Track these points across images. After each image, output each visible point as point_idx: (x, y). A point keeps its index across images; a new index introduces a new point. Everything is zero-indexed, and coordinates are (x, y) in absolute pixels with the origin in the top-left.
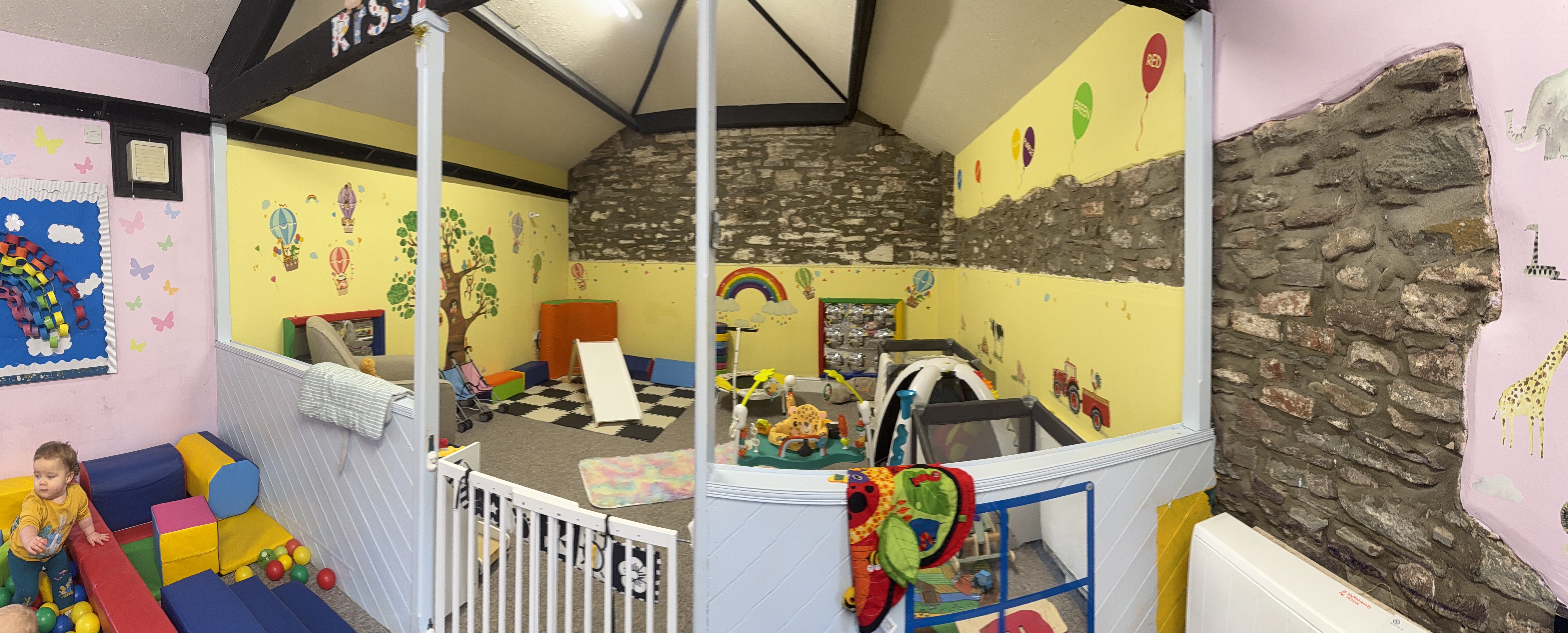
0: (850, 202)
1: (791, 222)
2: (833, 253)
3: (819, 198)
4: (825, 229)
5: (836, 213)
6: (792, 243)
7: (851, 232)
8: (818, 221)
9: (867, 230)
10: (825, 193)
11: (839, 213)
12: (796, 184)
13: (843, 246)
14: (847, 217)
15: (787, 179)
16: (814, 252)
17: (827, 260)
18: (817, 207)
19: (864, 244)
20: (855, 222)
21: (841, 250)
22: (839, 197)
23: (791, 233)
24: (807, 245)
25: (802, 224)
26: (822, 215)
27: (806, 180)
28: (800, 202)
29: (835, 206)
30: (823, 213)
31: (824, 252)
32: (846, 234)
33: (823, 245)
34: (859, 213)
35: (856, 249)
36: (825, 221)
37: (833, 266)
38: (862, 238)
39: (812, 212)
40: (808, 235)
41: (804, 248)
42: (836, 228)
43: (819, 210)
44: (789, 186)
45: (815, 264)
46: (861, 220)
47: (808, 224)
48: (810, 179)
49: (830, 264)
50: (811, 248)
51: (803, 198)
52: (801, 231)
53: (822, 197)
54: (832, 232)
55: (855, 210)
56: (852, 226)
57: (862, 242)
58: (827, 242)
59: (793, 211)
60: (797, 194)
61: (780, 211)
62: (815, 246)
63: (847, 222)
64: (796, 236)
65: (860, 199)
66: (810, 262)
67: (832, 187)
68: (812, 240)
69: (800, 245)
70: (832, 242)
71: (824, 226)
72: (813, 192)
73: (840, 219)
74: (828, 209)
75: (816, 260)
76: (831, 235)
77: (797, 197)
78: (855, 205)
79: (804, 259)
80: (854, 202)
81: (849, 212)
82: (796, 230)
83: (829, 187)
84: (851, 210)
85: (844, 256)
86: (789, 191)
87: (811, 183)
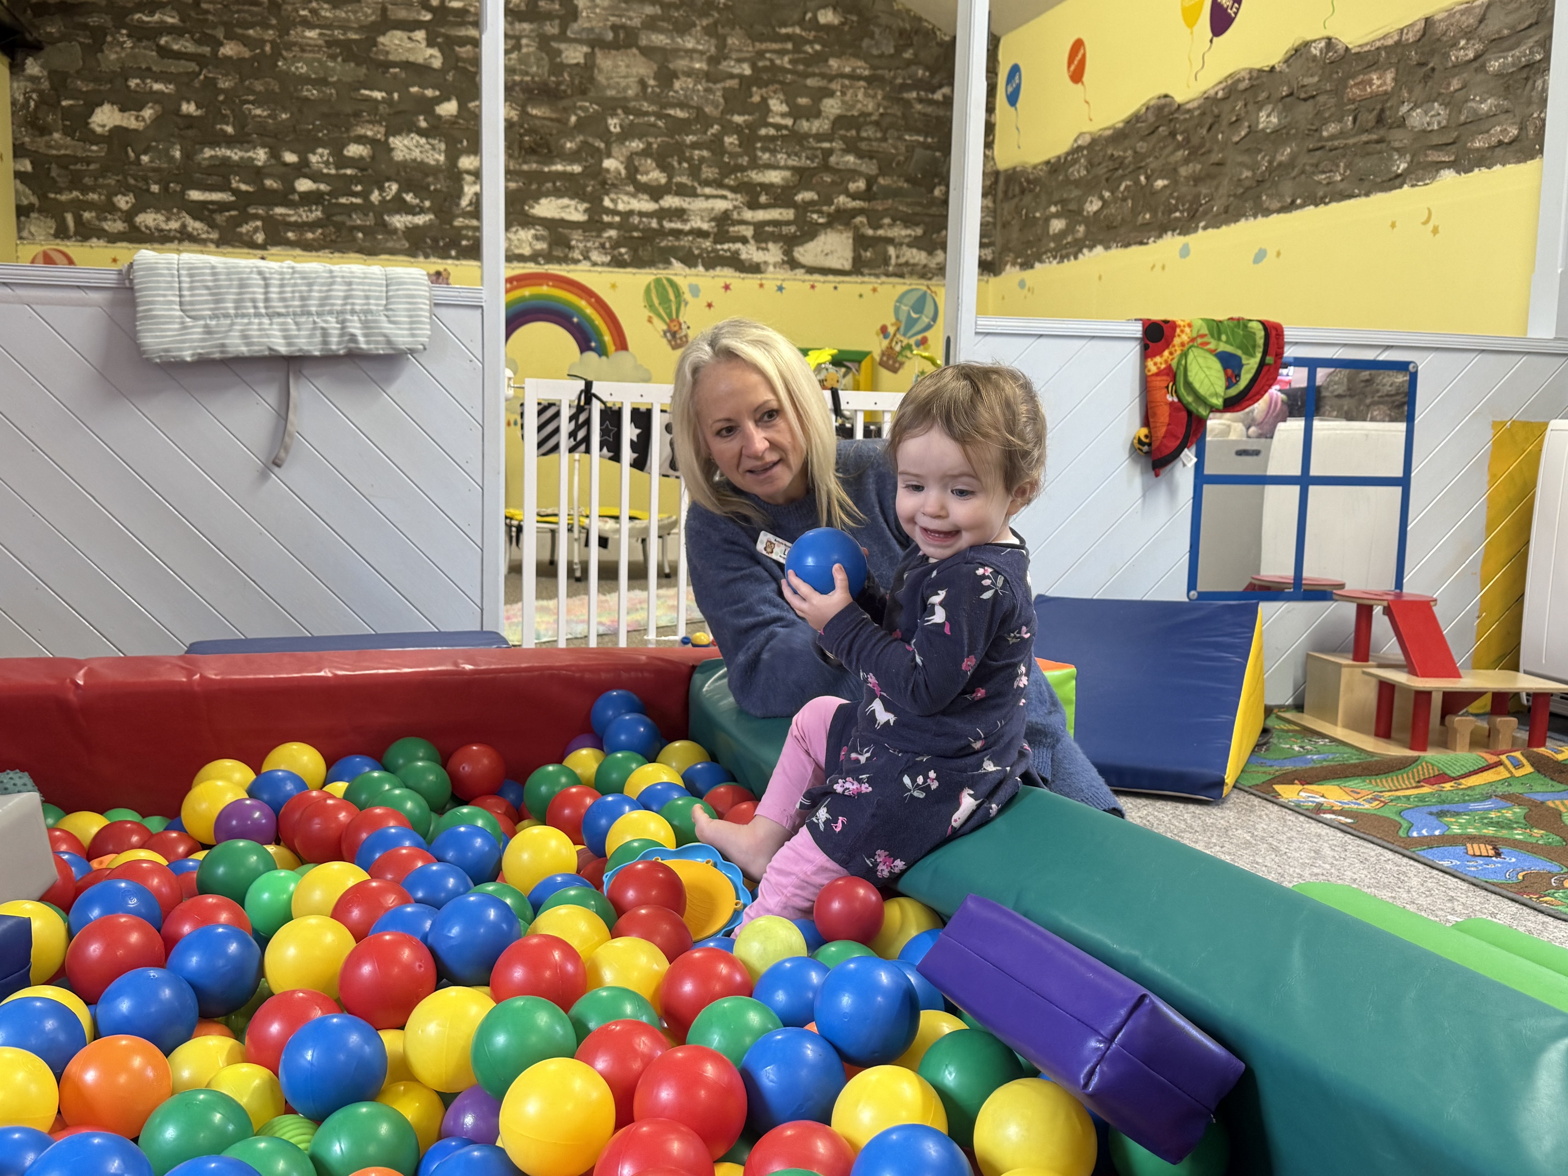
0: (763, 132)
1: (632, 170)
2: (726, 246)
3: (697, 119)
4: (708, 191)
5: (732, 155)
6: (636, 220)
7: (763, 199)
8: (694, 172)
9: (799, 198)
10: (708, 110)
11: (741, 155)
12: (642, 83)
13: (749, 232)
14: (755, 164)
15: (623, 70)
16: (685, 242)
17: (712, 262)
18: (690, 139)
19: (793, 229)
20: (774, 177)
21: (744, 240)
22: (738, 119)
23: (634, 196)
24: (668, 225)
25: (656, 176)
26: (702, 159)
27: (666, 77)
28: (654, 125)
29: (730, 140)
30: (705, 153)
31: (707, 244)
32: (753, 205)
33: (705, 226)
34: (781, 158)
35: (776, 238)
36: (708, 172)
37: (726, 274)
38: (788, 214)
39: (679, 150)
40: (671, 201)
41: (662, 233)
42: (733, 190)
43: (695, 146)
44: (627, 87)
45: (687, 270)
46: (787, 174)
47: (670, 178)
48: (674, 75)
49: (718, 271)
50: (677, 234)
51: (659, 116)
52: (655, 192)
53: (701, 119)
54: (724, 197)
55: (773, 152)
56: (767, 188)
57: (788, 223)
58: (712, 220)
59: (636, 145)
60: (646, 106)
61: (608, 145)
62: (687, 227)
63: (756, 176)
64: (645, 204)
65: (786, 127)
66: (677, 264)
67: (724, 97)
68: (680, 214)
69: (654, 224)
70: (723, 220)
71: (707, 183)
72: (682, 105)
73: (742, 169)
74: (716, 145)
75: (689, 260)
76: (721, 205)
77: (647, 114)
78: (773, 139)
79: (662, 258)
80: (772, 132)
81: (759, 154)
82: (642, 189)
83: (719, 96)
84: (764, 149)
85: (750, 253)
86: (626, 99)
87: (677, 85)
